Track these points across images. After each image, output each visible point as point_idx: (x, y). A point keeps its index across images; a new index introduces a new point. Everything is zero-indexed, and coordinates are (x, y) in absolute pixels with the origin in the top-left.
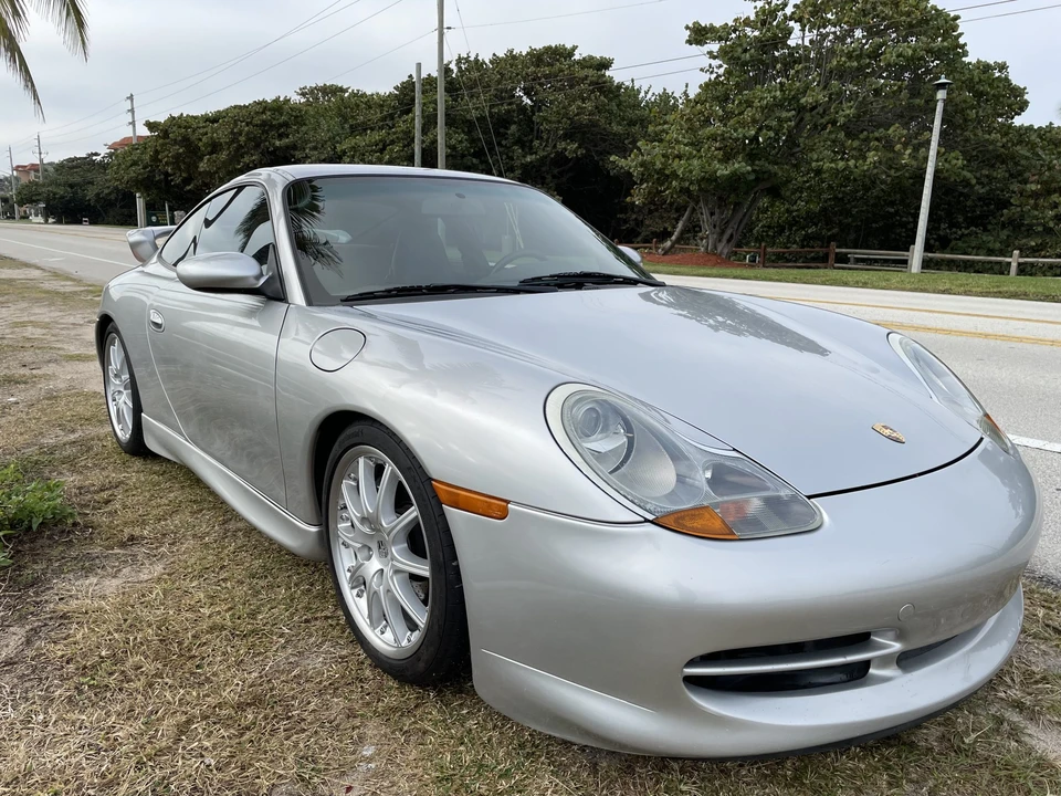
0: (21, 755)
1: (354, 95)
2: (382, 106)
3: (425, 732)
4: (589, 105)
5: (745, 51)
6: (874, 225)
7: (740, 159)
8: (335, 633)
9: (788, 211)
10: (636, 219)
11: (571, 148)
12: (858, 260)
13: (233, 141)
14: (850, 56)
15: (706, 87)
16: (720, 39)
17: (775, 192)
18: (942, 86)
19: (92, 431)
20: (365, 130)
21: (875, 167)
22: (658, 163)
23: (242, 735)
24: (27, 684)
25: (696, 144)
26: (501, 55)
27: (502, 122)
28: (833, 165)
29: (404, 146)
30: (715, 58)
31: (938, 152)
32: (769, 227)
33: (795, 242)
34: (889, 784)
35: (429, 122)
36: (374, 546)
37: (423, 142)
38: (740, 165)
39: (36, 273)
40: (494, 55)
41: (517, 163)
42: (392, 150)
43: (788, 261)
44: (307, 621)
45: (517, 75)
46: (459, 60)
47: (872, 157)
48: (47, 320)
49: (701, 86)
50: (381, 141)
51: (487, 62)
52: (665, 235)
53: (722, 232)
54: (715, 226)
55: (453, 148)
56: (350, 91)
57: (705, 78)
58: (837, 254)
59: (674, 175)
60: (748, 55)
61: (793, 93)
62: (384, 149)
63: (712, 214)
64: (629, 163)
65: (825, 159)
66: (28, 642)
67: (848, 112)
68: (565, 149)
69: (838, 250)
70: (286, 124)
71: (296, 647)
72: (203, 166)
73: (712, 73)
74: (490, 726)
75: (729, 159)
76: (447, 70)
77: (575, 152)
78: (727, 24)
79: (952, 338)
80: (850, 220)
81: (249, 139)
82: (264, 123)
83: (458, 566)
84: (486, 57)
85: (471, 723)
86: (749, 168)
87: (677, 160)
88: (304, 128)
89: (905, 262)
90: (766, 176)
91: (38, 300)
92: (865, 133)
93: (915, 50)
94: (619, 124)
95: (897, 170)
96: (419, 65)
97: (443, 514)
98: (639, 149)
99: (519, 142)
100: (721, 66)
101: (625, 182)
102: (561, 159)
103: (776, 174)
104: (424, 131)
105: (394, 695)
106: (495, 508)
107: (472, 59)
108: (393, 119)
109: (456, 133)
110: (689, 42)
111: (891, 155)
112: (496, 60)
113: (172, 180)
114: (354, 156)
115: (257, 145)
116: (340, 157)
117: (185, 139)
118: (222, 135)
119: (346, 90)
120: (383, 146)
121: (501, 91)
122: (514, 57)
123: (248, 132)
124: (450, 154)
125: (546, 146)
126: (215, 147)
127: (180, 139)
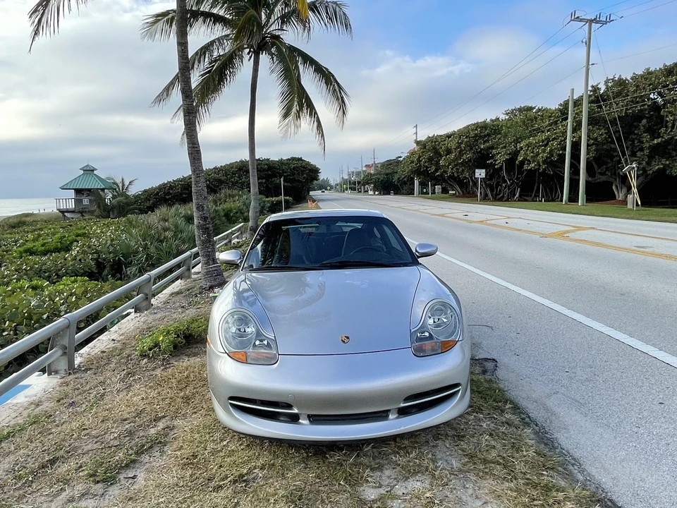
1: (540, 110)
2: (550, 117)
13: (458, 148)
20: (537, 133)
26: (640, 72)
29: (561, 141)
35: (577, 128)
37: (574, 137)
40: (634, 74)
41: (647, 145)
42: (552, 145)
45: (650, 85)
46: (606, 82)
50: (546, 139)
51: (629, 79)
55: (596, 139)
62: (546, 145)
70: (489, 135)
72: (441, 163)
76: (595, 89)
81: (467, 146)
82: (476, 135)
84: (627, 76)
88: (500, 136)
96: (573, 90)
99: (648, 130)
104: (573, 132)
107: (616, 79)
108: (556, 124)
109: (598, 129)
112: (635, 77)
113: (430, 170)
114: (527, 150)
115: (471, 149)
116: (519, 151)
117: (434, 148)
118: (453, 145)
119: (534, 108)
120: (546, 142)
121: (636, 97)
122: (650, 73)
123: (466, 142)
124: (593, 144)
125: (671, 131)
126: (449, 152)
127: (432, 149)
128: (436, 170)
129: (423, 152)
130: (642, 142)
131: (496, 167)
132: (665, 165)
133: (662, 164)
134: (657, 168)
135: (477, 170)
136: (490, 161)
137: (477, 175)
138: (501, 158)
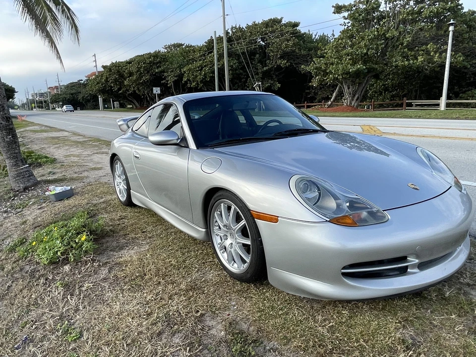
0: (118, 307)
1: (187, 46)
2: (200, 50)
3: (252, 297)
4: (291, 43)
5: (360, 15)
6: (424, 89)
7: (360, 63)
8: (214, 267)
9: (383, 85)
10: (314, 92)
11: (283, 63)
12: (417, 105)
13: (138, 71)
14: (408, 14)
15: (343, 32)
16: (348, 10)
17: (377, 77)
18: (452, 24)
19: (109, 197)
20: (193, 62)
21: (422, 63)
22: (323, 68)
23: (190, 299)
24: (113, 285)
25: (340, 58)
26: (250, 24)
27: (252, 54)
28: (403, 63)
29: (211, 67)
30: (346, 19)
31: (451, 54)
32: (376, 92)
33: (388, 99)
34: (416, 310)
35: (221, 57)
36: (228, 235)
38: (359, 66)
39: (66, 134)
40: (247, 24)
41: (260, 71)
42: (205, 70)
43: (385, 107)
44: (204, 263)
45: (258, 33)
46: (232, 28)
47: (420, 59)
48: (77, 154)
49: (340, 32)
50: (200, 66)
51: (244, 28)
52: (328, 99)
53: (354, 96)
54: (350, 94)
55: (232, 66)
56: (185, 45)
57: (342, 28)
58: (407, 103)
59: (331, 72)
60: (361, 17)
61: (382, 32)
62: (201, 70)
63: (349, 88)
64: (310, 68)
65: (399, 61)
66: (109, 272)
67: (408, 39)
68: (281, 64)
69: (407, 101)
70: (160, 62)
71: (201, 272)
72: (126, 83)
73: (345, 25)
74: (274, 295)
75: (355, 64)
76: (227, 33)
77: (285, 64)
78: (351, 3)
79: (457, 141)
80: (412, 87)
81: (145, 70)
82: (151, 62)
83: (261, 239)
84: (244, 26)
85: (267, 294)
86: (364, 67)
87: (331, 66)
88: (167, 63)
89: (438, 105)
90: (372, 70)
91: (72, 146)
92: (417, 48)
93: (438, 9)
94: (304, 50)
95: (433, 64)
96: (215, 32)
97: (255, 222)
98: (314, 62)
99: (260, 62)
100: (349, 22)
101: (308, 77)
102: (279, 67)
103: (377, 69)
104: (219, 60)
105: (239, 286)
106: (273, 219)
107: (237, 27)
108: (204, 56)
109: (232, 60)
110: (334, 13)
111: (429, 57)
112: (248, 27)
113: (113, 89)
114: (189, 73)
115: (148, 72)
116: (183, 74)
117: (118, 72)
118: (134, 69)
119: (183, 45)
120: (201, 68)
121: (251, 40)
122: (256, 25)
123: (144, 67)
124: (231, 70)
125: (272, 62)
126: (131, 74)
127: (116, 72)
128: (119, 89)
129: (110, 74)
130: (257, 69)
131: (168, 85)
132: (271, 83)
133: (269, 83)
134: (267, 85)
135: (154, 88)
136: (163, 81)
137: (154, 92)
138: (170, 79)
